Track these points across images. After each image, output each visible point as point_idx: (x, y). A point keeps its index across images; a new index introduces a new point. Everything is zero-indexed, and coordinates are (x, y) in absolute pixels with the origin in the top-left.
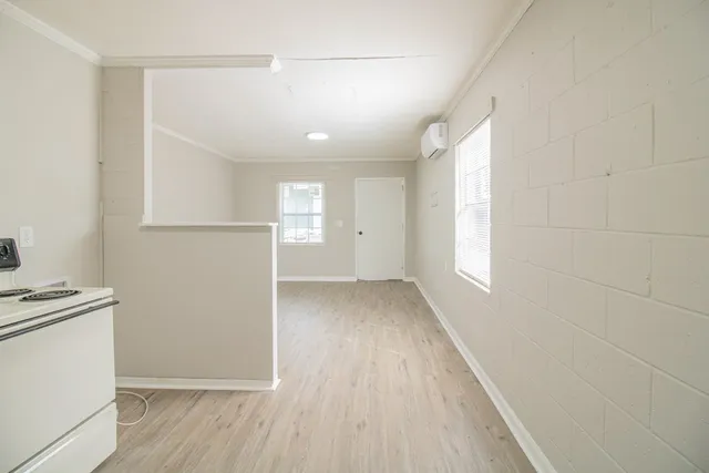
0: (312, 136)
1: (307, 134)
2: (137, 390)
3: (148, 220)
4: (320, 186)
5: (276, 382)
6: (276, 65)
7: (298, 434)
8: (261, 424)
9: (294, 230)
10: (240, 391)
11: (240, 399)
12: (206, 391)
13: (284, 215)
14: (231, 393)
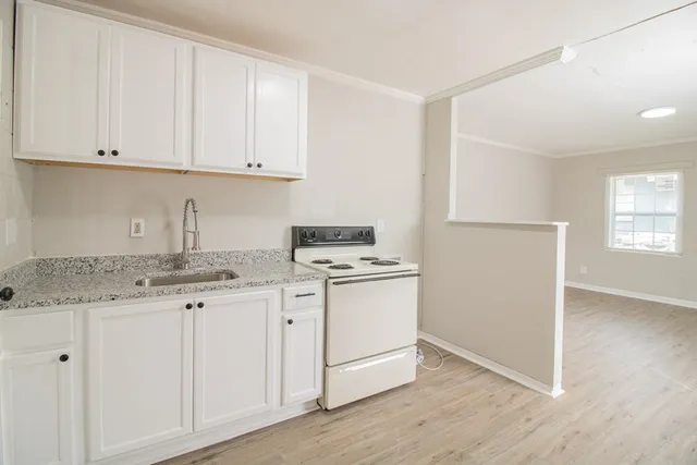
0: (646, 115)
1: (639, 113)
2: (439, 349)
3: (452, 217)
4: (675, 176)
5: (557, 391)
6: (568, 54)
7: (564, 448)
8: (529, 420)
9: (651, 234)
10: (518, 384)
11: (516, 390)
12: (488, 370)
13: (616, 214)
14: (510, 381)
